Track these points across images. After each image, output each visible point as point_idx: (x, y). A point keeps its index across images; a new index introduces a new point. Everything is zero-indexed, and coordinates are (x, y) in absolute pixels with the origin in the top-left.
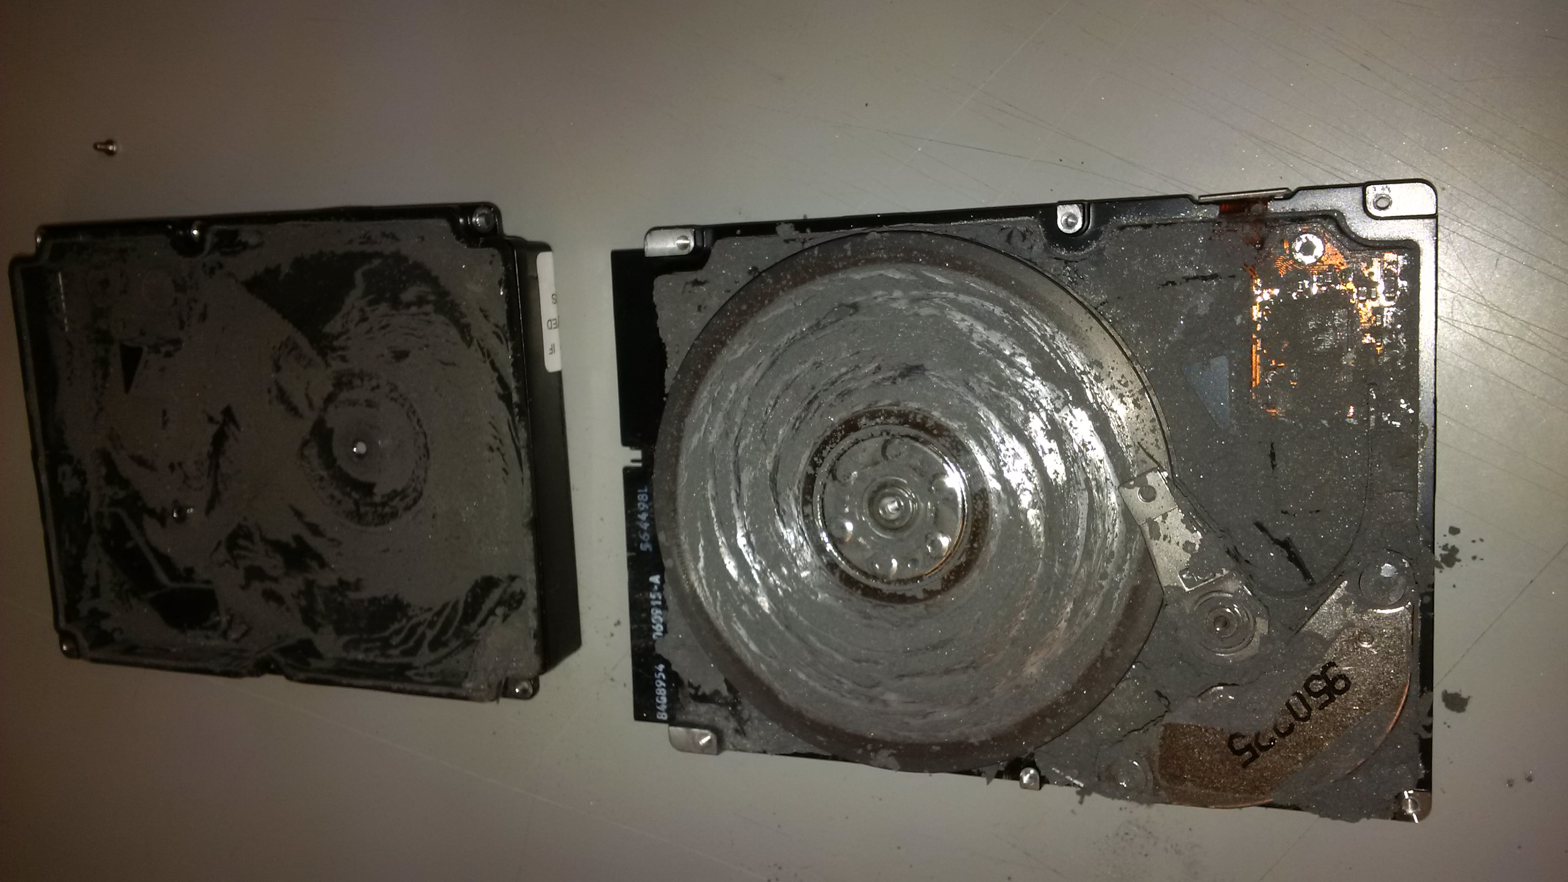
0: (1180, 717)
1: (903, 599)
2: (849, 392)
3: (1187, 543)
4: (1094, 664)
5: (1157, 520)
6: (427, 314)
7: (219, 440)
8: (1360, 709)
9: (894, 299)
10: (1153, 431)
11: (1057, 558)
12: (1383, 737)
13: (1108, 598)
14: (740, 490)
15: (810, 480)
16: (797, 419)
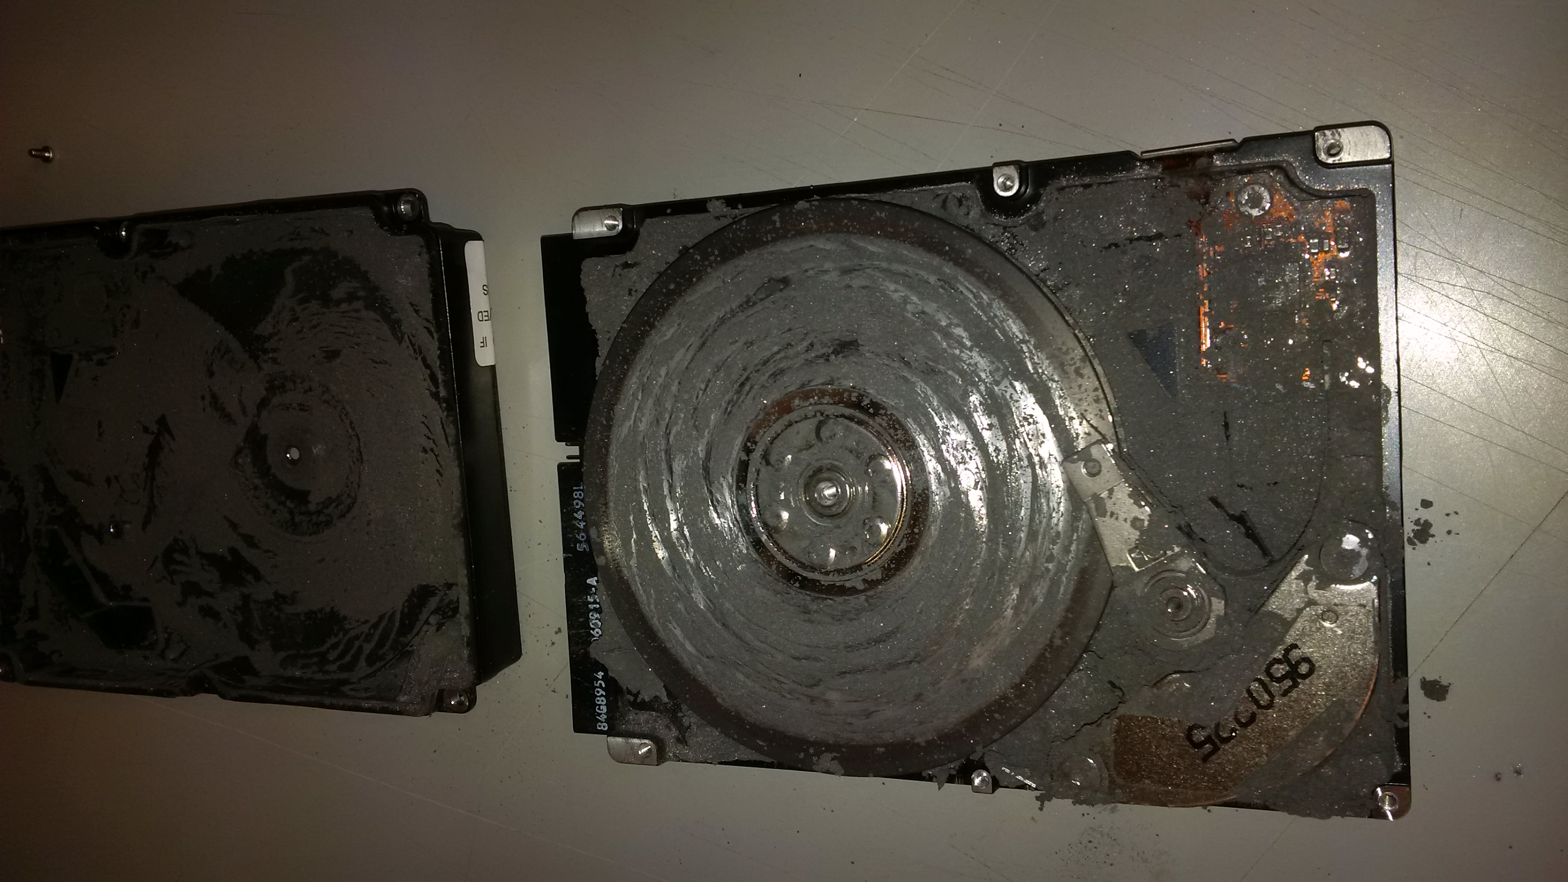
0: (1135, 708)
1: (842, 591)
2: (782, 372)
3: (1136, 519)
4: (1043, 655)
5: (1102, 496)
6: (357, 311)
7: (155, 449)
8: (1327, 694)
9: (826, 272)
10: (1097, 401)
11: (1001, 540)
12: (1353, 724)
13: (1055, 584)
14: (672, 480)
15: (744, 466)
16: (729, 403)
